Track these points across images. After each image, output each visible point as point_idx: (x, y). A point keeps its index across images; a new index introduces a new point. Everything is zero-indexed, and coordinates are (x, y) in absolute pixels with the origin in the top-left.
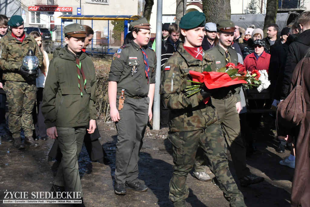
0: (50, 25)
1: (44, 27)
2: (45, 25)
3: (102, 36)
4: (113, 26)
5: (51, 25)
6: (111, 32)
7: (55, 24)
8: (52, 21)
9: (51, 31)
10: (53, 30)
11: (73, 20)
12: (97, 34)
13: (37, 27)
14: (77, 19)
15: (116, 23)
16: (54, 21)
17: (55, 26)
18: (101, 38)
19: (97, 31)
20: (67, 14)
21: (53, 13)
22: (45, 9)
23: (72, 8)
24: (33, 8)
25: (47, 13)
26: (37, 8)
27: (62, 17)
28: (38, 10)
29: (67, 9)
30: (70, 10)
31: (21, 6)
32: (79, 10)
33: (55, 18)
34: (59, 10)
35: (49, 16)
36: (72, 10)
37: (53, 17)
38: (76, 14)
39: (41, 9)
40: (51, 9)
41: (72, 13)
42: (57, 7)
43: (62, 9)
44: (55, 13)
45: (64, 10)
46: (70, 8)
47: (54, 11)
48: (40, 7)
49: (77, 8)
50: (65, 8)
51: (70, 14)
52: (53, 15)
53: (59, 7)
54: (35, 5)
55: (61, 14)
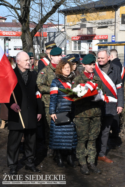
0: (88, 51)
1: (84, 53)
2: (85, 51)
7: (93, 51)
8: (90, 48)
11: (108, 46)
13: (78, 53)
14: (111, 45)
16: (92, 48)
20: (103, 41)
21: (92, 41)
22: (85, 38)
23: (107, 36)
24: (75, 38)
25: (86, 41)
26: (78, 38)
27: (99, 45)
28: (79, 39)
29: (103, 37)
30: (106, 38)
31: (66, 37)
32: (114, 37)
33: (93, 45)
34: (97, 39)
35: (88, 44)
36: (107, 37)
37: (91, 45)
38: (111, 41)
39: (82, 38)
40: (90, 38)
41: (107, 40)
42: (95, 35)
43: (99, 37)
44: (93, 41)
45: (101, 38)
46: (105, 36)
47: (93, 39)
48: (81, 37)
49: (112, 36)
50: (102, 36)
51: (106, 42)
52: (92, 43)
53: (96, 35)
54: (77, 36)
55: (98, 42)
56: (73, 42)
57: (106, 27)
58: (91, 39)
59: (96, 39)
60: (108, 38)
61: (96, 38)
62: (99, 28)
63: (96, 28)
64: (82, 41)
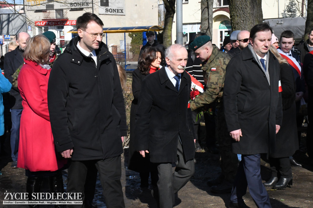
3: (118, 51)
4: (131, 39)
5: (61, 41)
6: (128, 46)
7: (65, 40)
8: (62, 36)
9: (61, 48)
10: (63, 46)
12: (113, 49)
15: (134, 35)
16: (64, 36)
17: (65, 42)
18: (118, 53)
19: (112, 45)
21: (63, 28)
22: (53, 23)
24: (40, 23)
25: (56, 28)
26: (44, 23)
27: (72, 32)
28: (46, 25)
31: (26, 22)
33: (65, 33)
34: (70, 24)
35: (59, 32)
37: (63, 32)
39: (50, 23)
40: (60, 23)
42: (66, 20)
43: (73, 22)
44: (65, 27)
47: (64, 25)
48: (48, 21)
52: (63, 30)
53: (69, 20)
54: (43, 20)
55: (72, 28)
56: (37, 28)
57: (81, 9)
58: (62, 25)
59: (68, 25)
61: (68, 23)
62: (72, 10)
63: (68, 11)
64: (49, 27)
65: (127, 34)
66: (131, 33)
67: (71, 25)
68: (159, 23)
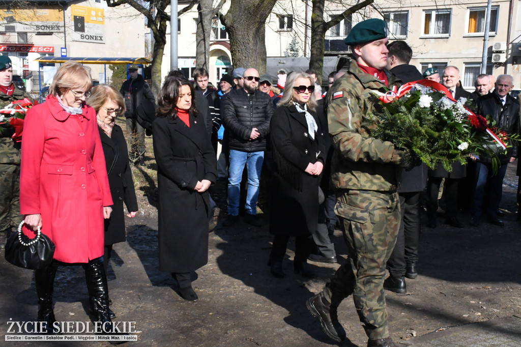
4: (112, 72)
5: (24, 71)
6: (108, 79)
9: (24, 79)
10: (27, 77)
11: (56, 64)
15: (116, 68)
16: (28, 66)
17: (29, 72)
20: (47, 55)
21: (27, 55)
22: (15, 49)
23: (53, 48)
25: (18, 54)
26: (3, 48)
27: (40, 60)
28: (4, 50)
29: (46, 49)
30: (51, 50)
32: (64, 50)
33: (29, 61)
34: (36, 51)
35: (21, 59)
36: (53, 50)
37: (26, 60)
38: (60, 56)
39: (10, 49)
40: (23, 49)
41: (53, 55)
42: (31, 46)
43: (40, 48)
44: (29, 54)
45: (42, 50)
46: (50, 48)
47: (29, 52)
48: (7, 46)
49: (62, 48)
50: (44, 47)
51: (52, 56)
52: (27, 57)
53: (35, 46)
55: (39, 56)
57: (51, 34)
58: (26, 51)
59: (34, 52)
60: (55, 51)
61: (33, 49)
62: (39, 34)
63: (34, 35)
64: (10, 53)
65: (107, 66)
66: (112, 65)
67: (38, 52)
68: (146, 54)
